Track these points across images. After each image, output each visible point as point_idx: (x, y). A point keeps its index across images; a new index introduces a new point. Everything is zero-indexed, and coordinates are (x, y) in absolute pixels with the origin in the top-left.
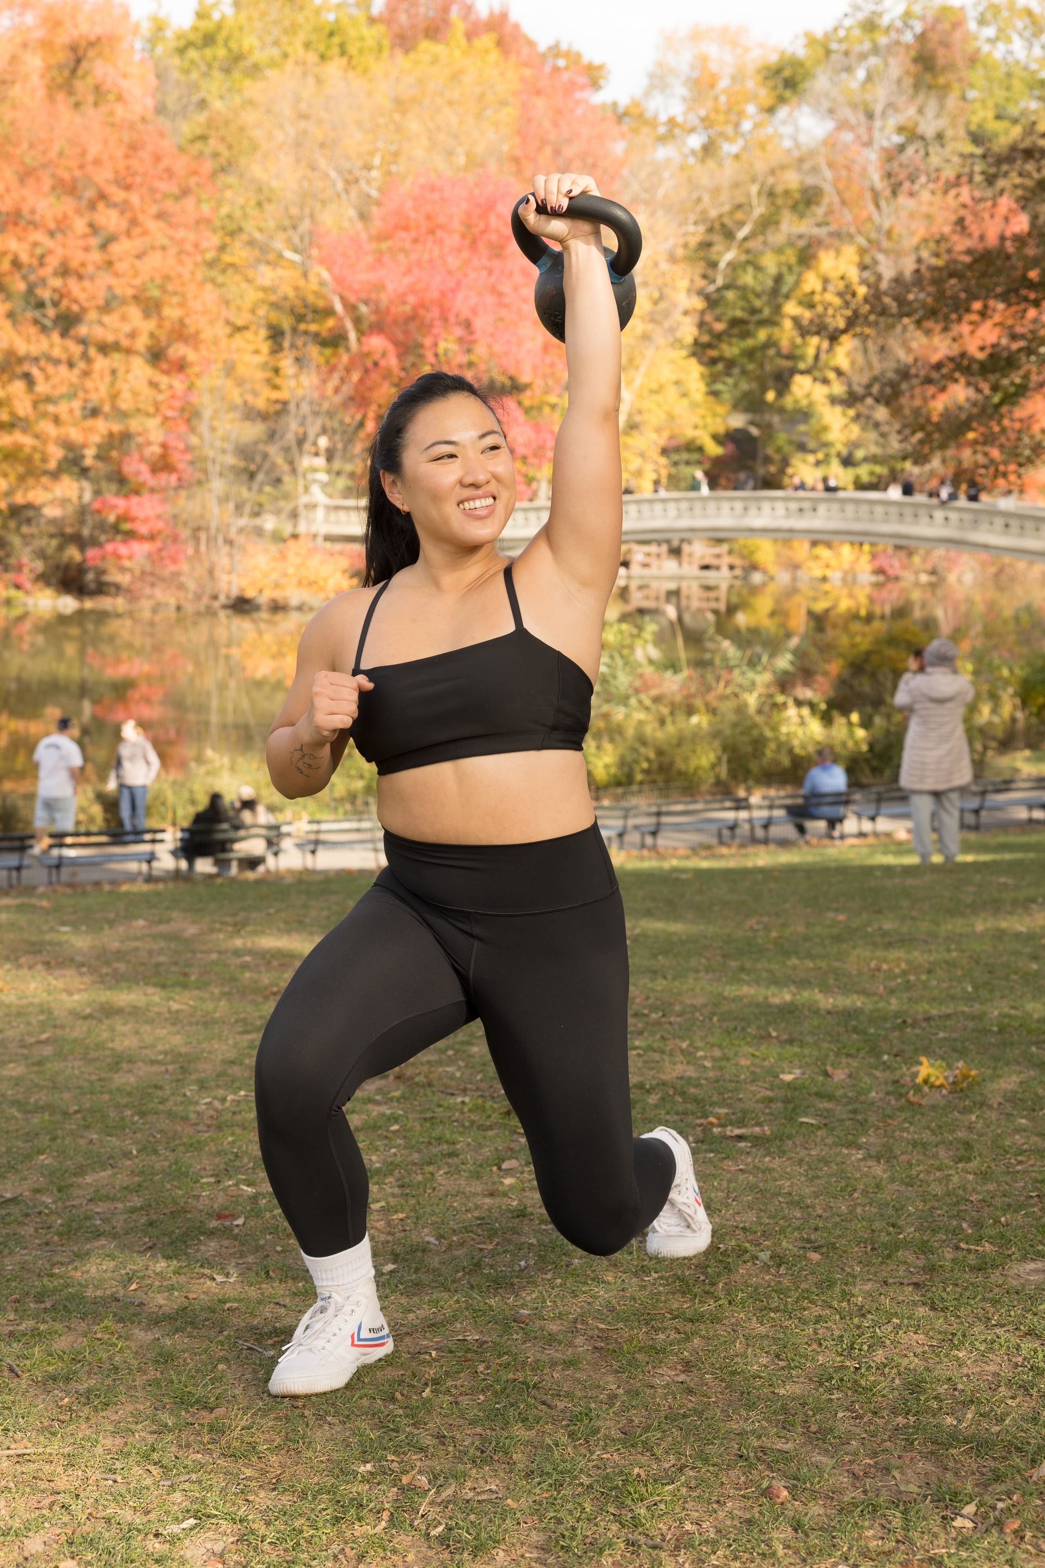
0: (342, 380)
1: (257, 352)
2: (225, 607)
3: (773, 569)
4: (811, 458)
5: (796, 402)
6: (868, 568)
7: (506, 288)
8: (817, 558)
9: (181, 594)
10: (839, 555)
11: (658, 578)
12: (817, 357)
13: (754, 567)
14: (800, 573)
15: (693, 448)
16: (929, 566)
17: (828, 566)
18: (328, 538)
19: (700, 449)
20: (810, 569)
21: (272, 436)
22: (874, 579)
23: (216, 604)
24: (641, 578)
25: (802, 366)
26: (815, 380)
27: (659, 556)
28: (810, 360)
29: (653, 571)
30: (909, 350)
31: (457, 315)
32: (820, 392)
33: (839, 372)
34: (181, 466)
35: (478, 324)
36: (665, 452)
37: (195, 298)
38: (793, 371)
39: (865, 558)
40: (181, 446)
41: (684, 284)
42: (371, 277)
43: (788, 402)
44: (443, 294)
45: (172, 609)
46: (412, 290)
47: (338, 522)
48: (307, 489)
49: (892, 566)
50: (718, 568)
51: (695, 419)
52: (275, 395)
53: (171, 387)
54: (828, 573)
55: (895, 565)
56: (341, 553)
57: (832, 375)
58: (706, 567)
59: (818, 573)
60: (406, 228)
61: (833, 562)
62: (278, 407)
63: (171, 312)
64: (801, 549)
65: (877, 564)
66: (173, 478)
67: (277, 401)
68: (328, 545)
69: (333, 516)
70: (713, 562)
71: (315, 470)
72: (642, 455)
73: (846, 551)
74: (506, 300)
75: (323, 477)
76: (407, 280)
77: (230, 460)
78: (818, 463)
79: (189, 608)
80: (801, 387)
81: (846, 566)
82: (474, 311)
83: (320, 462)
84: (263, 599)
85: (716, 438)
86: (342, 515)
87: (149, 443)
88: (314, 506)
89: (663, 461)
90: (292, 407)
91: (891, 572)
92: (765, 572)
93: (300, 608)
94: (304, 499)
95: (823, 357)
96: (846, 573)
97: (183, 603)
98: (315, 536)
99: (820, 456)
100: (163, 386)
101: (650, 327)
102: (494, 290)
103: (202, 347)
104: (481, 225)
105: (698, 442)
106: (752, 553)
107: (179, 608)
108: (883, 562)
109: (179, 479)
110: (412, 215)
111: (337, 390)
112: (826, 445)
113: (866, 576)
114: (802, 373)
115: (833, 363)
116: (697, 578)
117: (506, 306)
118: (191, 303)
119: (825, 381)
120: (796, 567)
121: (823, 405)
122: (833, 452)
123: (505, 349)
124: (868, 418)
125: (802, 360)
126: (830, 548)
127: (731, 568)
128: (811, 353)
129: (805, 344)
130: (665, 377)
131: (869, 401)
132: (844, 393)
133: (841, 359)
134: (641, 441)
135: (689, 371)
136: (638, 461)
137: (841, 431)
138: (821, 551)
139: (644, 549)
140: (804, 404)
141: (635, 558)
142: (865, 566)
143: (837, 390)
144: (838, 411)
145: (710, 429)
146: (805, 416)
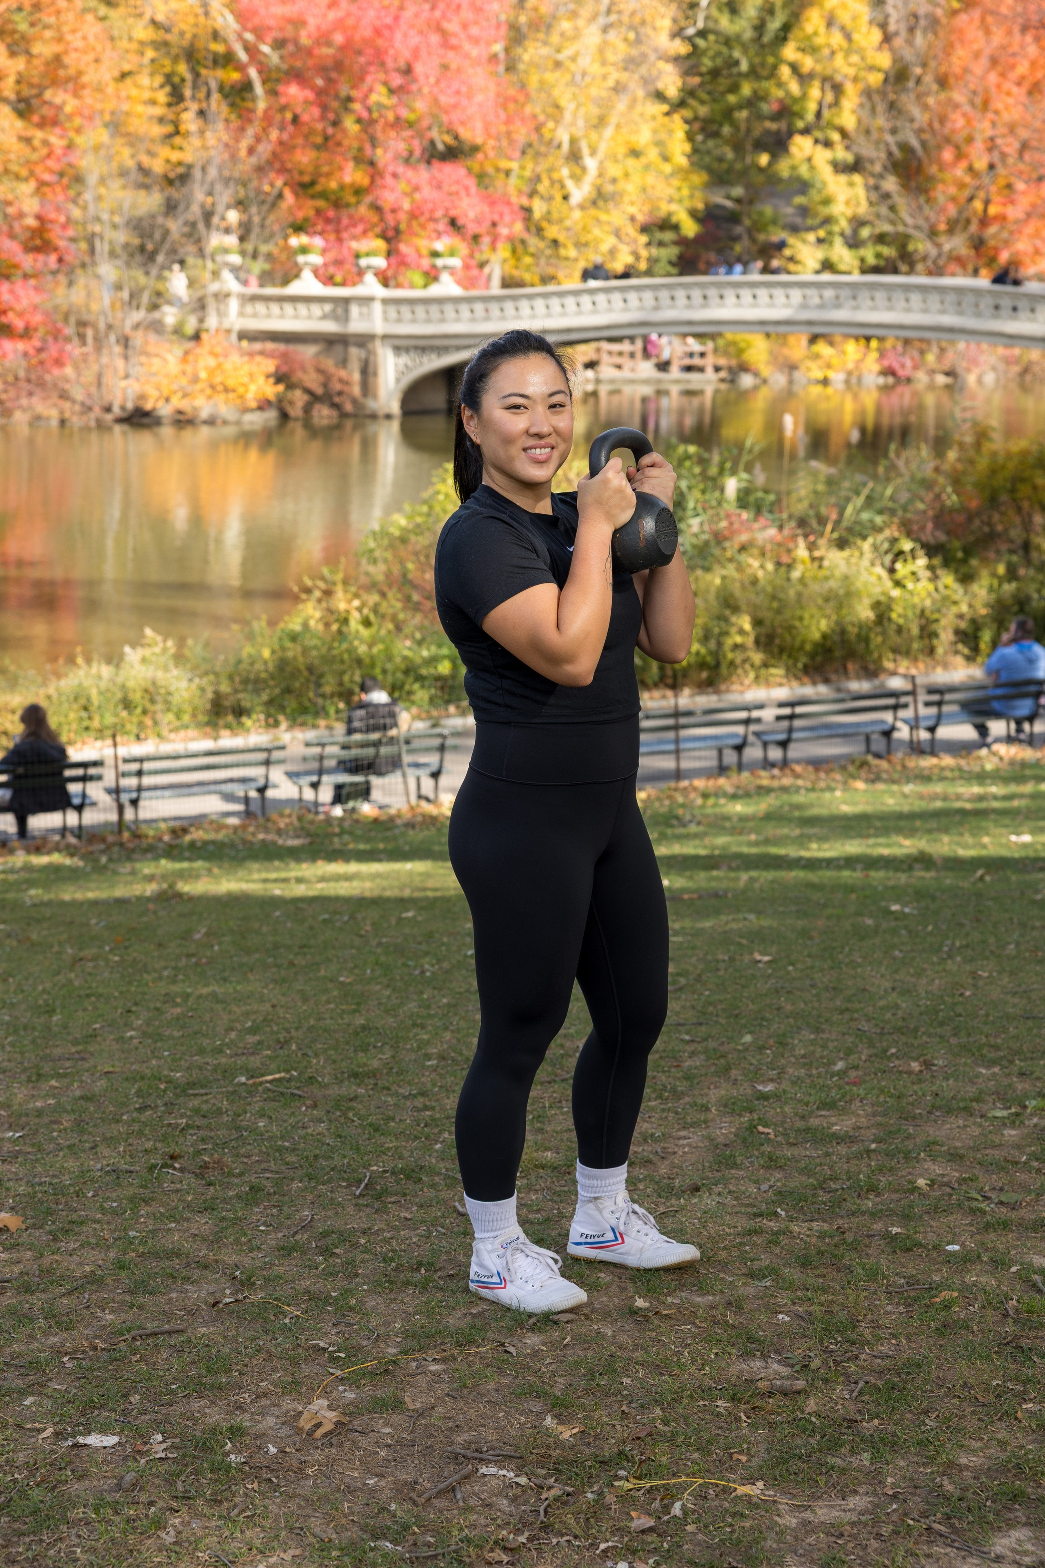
0: (258, 140)
1: (153, 102)
2: (120, 420)
3: (765, 371)
4: (811, 237)
5: (794, 168)
6: (876, 368)
7: (452, 26)
8: (817, 356)
9: (67, 405)
10: (844, 353)
11: (632, 382)
12: (819, 114)
13: (744, 368)
14: (797, 375)
15: (667, 225)
16: (946, 365)
17: (829, 366)
18: (243, 335)
19: (676, 227)
20: (809, 369)
21: (171, 207)
22: (881, 380)
23: (109, 417)
24: (612, 381)
25: (800, 124)
26: (817, 141)
27: (632, 355)
28: (810, 117)
29: (626, 374)
30: (925, 107)
31: (395, 60)
32: (822, 156)
33: (844, 133)
34: (62, 244)
35: (419, 69)
36: (645, 229)
37: (74, 31)
38: (790, 134)
39: (874, 355)
40: (62, 219)
41: (666, 24)
42: (288, 10)
43: (783, 168)
44: (378, 32)
45: (54, 423)
46: (339, 25)
47: (255, 315)
48: (216, 274)
49: (903, 366)
50: (701, 370)
51: (671, 191)
52: (175, 156)
53: (45, 143)
54: (831, 374)
55: (906, 365)
56: (262, 353)
57: (836, 137)
58: (689, 369)
59: (819, 375)
61: (835, 361)
62: (180, 170)
63: (43, 49)
64: (798, 347)
65: (886, 363)
66: (53, 259)
67: (180, 164)
68: (245, 343)
69: (249, 309)
70: (697, 361)
71: (226, 251)
72: (617, 234)
73: (852, 349)
74: (454, 41)
75: (235, 259)
76: (332, 15)
77: (122, 237)
78: (820, 241)
79: (76, 421)
80: (801, 149)
81: (851, 366)
82: (416, 52)
83: (231, 240)
84: (165, 411)
85: (693, 214)
86: (260, 307)
87: (21, 215)
88: (228, 295)
89: (644, 239)
90: (197, 174)
91: (901, 372)
92: (756, 374)
93: (211, 422)
94: (214, 287)
95: (826, 114)
96: (849, 373)
97: (67, 415)
98: (228, 331)
99: (822, 233)
100: (36, 143)
101: (626, 75)
102: (439, 29)
103: (86, 92)
105: (674, 219)
106: (741, 351)
107: (63, 422)
108: (892, 361)
109: (60, 260)
111: (251, 151)
112: (828, 221)
113: (872, 378)
114: (803, 132)
115: (837, 121)
116: (677, 381)
117: (453, 48)
118: (69, 37)
119: (828, 144)
120: (792, 367)
121: (826, 172)
122: (836, 229)
123: (452, 101)
124: (876, 188)
125: (801, 117)
126: (831, 344)
127: (717, 369)
128: (812, 107)
129: (804, 96)
130: (644, 137)
131: (878, 168)
132: (850, 158)
133: (848, 119)
134: (616, 217)
135: (671, 132)
136: (611, 241)
137: (847, 203)
138: (822, 348)
139: (616, 347)
140: (804, 171)
141: (605, 358)
142: (872, 365)
143: (841, 154)
144: (843, 178)
145: (687, 204)
146: (803, 186)
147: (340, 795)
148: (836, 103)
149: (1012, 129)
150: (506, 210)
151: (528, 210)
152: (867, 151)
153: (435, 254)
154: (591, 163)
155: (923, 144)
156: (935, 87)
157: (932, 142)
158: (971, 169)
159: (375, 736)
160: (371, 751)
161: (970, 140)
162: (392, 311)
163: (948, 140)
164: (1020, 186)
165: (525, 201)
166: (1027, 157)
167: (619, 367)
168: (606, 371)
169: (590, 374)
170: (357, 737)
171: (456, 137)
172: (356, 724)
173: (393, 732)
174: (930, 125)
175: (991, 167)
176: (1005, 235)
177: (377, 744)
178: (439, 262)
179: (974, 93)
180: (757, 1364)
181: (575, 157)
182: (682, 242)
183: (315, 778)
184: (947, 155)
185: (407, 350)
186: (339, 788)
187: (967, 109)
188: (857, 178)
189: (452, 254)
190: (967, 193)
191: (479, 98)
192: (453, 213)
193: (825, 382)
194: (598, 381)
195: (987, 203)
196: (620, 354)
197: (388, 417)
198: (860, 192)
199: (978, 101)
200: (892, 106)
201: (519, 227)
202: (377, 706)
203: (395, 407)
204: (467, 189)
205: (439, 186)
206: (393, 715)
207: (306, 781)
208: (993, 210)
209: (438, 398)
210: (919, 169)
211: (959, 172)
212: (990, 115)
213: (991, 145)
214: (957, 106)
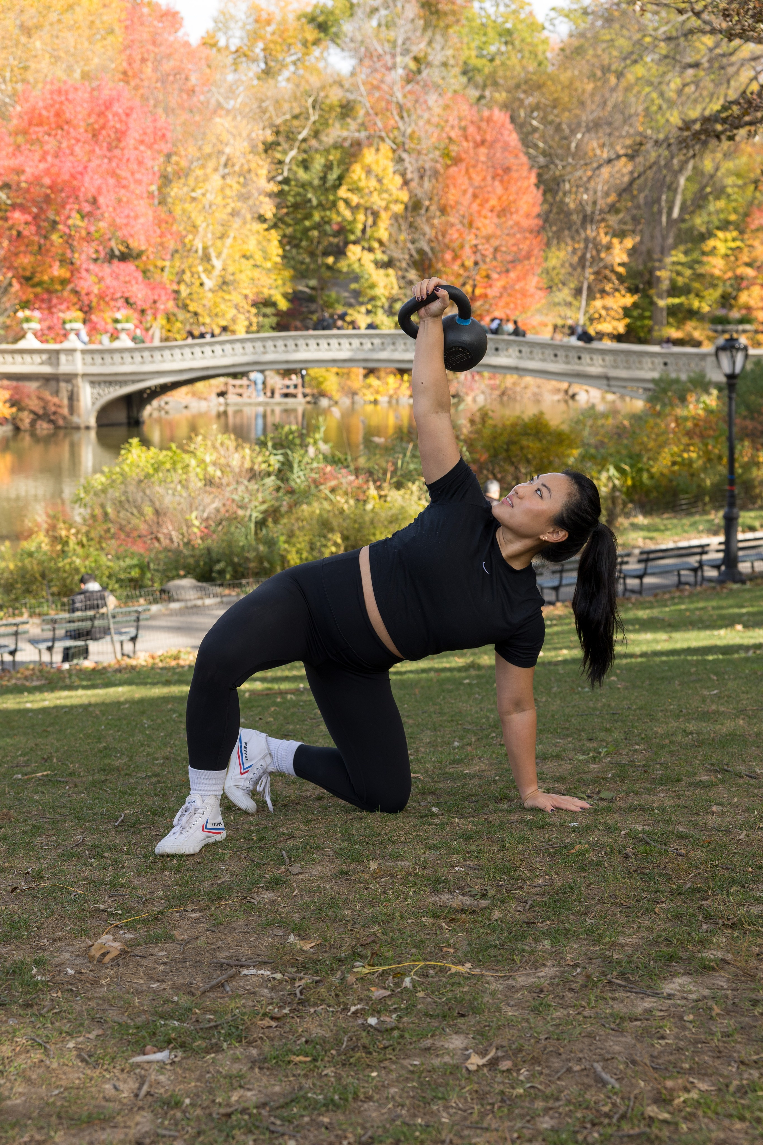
3: (337, 396)
4: (363, 309)
5: (349, 265)
7: (123, 173)
8: (370, 386)
10: (386, 383)
11: (250, 404)
12: (364, 231)
13: (322, 394)
14: (357, 398)
15: (268, 303)
17: (377, 392)
19: (274, 304)
20: (364, 395)
24: (236, 404)
25: (352, 237)
26: (363, 248)
28: (359, 233)
29: (245, 399)
30: (432, 226)
31: (85, 194)
32: (368, 258)
33: (381, 243)
35: (101, 200)
36: (255, 304)
38: (347, 243)
41: (263, 172)
42: (13, 163)
43: (343, 265)
44: (73, 177)
46: (47, 172)
50: (294, 396)
51: (270, 281)
54: (379, 398)
56: (2, 387)
57: (376, 245)
58: (286, 395)
59: (371, 398)
60: (40, 124)
61: (381, 389)
64: (357, 379)
70: (292, 390)
72: (236, 307)
73: (392, 381)
74: (124, 182)
76: (42, 166)
78: (369, 312)
80: (354, 253)
81: (391, 392)
82: (99, 189)
85: (285, 295)
89: (254, 311)
92: (330, 398)
95: (368, 230)
96: (391, 397)
99: (369, 307)
101: (239, 204)
102: (113, 174)
104: (102, 121)
105: (274, 299)
106: (320, 383)
110: (44, 113)
112: (373, 299)
113: (405, 399)
114: (355, 243)
115: (376, 235)
116: (279, 404)
117: (124, 187)
119: (371, 250)
120: (354, 393)
121: (370, 268)
122: (379, 303)
123: (124, 221)
124: (404, 277)
125: (352, 232)
126: (378, 378)
127: (305, 395)
128: (360, 226)
129: (355, 220)
130: (251, 246)
131: (404, 265)
132: (386, 258)
133: (383, 232)
134: (236, 297)
135: (269, 240)
136: (233, 312)
137: (385, 287)
138: (372, 380)
139: (238, 382)
140: (356, 266)
141: (231, 390)
142: (405, 391)
143: (380, 256)
144: (382, 272)
145: (282, 290)
146: (357, 278)
147: (68, 655)
148: (375, 223)
149: (488, 238)
150: (163, 293)
151: (177, 292)
152: (397, 254)
153: (116, 321)
154: (218, 264)
155: (432, 249)
156: (438, 213)
157: (437, 248)
158: (463, 265)
159: (91, 613)
160: (88, 624)
161: (462, 246)
162: (88, 358)
163: (447, 247)
164: (495, 276)
165: (175, 287)
166: (499, 256)
167: (240, 395)
168: (232, 398)
169: (221, 400)
170: (78, 614)
171: (127, 247)
172: (78, 605)
173: (103, 610)
174: (436, 237)
175: (476, 263)
176: (487, 307)
177: (92, 619)
178: (119, 326)
179: (463, 217)
180: (446, 897)
181: (206, 258)
182: (279, 314)
183: (50, 644)
184: (448, 256)
185: (99, 383)
186: (67, 650)
187: (459, 226)
188: (391, 271)
189: (127, 321)
190: (461, 280)
191: (142, 220)
192: (127, 295)
193: (375, 402)
194: (227, 404)
195: (474, 287)
196: (241, 386)
197: (88, 428)
198: (393, 279)
199: (466, 221)
200: (411, 225)
201: (171, 304)
202: (92, 592)
203: (92, 422)
204: (136, 278)
205: (117, 278)
206: (103, 598)
207: (43, 646)
208: (478, 292)
209: (121, 416)
210: (430, 266)
211: (456, 267)
212: (474, 230)
213: (475, 249)
214: (453, 225)
